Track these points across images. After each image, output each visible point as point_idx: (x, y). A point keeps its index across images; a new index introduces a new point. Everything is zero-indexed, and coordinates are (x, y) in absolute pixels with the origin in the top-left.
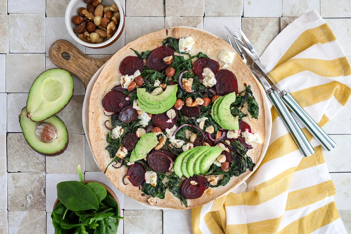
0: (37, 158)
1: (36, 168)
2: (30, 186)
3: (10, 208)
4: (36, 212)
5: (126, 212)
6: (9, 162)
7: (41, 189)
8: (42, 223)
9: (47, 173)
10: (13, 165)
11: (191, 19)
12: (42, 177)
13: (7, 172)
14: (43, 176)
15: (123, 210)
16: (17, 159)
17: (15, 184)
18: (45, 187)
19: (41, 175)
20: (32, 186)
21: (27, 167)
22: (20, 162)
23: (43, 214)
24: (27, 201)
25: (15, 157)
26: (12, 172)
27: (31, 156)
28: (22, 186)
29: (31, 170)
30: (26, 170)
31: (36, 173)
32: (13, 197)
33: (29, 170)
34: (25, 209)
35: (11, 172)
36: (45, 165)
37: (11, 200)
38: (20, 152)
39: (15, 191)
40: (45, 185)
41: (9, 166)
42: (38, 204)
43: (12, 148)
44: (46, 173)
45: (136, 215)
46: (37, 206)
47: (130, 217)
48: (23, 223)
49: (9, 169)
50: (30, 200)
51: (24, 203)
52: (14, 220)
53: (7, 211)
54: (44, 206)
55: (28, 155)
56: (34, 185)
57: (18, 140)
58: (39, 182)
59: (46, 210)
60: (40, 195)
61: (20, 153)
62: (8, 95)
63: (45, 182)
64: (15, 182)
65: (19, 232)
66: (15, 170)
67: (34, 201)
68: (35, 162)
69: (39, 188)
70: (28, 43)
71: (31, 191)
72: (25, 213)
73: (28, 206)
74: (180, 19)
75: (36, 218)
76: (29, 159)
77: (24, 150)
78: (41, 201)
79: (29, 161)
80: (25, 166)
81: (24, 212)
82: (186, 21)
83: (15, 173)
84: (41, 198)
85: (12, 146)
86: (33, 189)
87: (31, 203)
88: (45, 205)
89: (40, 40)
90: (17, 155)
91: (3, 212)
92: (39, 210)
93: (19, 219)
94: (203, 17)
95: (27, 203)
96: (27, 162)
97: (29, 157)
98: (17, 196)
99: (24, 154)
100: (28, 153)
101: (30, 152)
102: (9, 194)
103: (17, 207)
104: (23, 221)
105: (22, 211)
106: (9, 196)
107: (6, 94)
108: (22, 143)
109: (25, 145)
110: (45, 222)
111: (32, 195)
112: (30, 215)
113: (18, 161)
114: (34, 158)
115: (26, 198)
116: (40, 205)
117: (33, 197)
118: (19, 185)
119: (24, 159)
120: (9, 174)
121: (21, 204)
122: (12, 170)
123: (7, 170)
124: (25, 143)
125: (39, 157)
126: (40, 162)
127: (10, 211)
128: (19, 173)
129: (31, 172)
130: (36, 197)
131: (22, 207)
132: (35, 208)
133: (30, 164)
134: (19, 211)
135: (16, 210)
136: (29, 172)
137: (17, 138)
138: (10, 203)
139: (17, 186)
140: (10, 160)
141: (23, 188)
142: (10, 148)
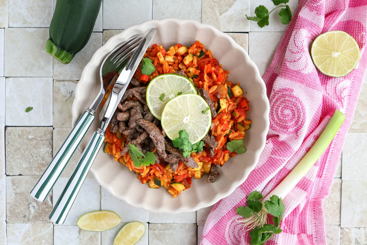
0: (42, 157)
1: (41, 170)
3: (9, 220)
4: (40, 224)
5: (151, 225)
6: (8, 163)
8: (48, 238)
10: (13, 166)
13: (5, 175)
15: (149, 223)
16: (17, 159)
17: (15, 189)
18: (52, 194)
21: (30, 169)
22: (21, 163)
23: (49, 226)
24: (30, 211)
25: (16, 157)
26: (11, 175)
27: (35, 155)
28: (24, 192)
29: (35, 172)
30: (28, 173)
32: (12, 206)
33: (32, 173)
34: (28, 221)
35: (10, 176)
37: (10, 210)
38: (22, 150)
39: (15, 198)
40: (52, 192)
41: (8, 168)
43: (12, 145)
45: (164, 230)
46: (42, 217)
47: (156, 232)
48: (25, 238)
49: (8, 171)
50: (34, 210)
51: (27, 214)
52: (14, 234)
53: (6, 223)
55: (31, 154)
57: (19, 136)
59: (53, 223)
61: (21, 152)
62: (7, 79)
64: (15, 187)
66: (15, 173)
67: (38, 211)
68: (40, 163)
70: (32, 15)
72: (28, 226)
73: (31, 216)
75: (41, 232)
76: (32, 160)
77: (27, 148)
78: (47, 211)
79: (33, 162)
80: (27, 168)
81: (27, 224)
83: (15, 177)
84: (47, 208)
85: (11, 143)
87: (34, 214)
89: (47, 12)
90: (17, 154)
91: (1, 224)
92: (45, 222)
93: (20, 232)
95: (30, 214)
96: (30, 163)
97: (32, 157)
98: (17, 205)
99: (27, 152)
100: (32, 152)
101: (34, 150)
102: (7, 202)
103: (18, 218)
104: (25, 236)
105: (24, 223)
106: (8, 205)
107: (5, 78)
108: (24, 139)
109: (28, 142)
110: (52, 237)
111: (36, 203)
112: (34, 228)
113: (19, 162)
114: (39, 158)
115: (28, 207)
116: (45, 216)
117: (37, 207)
118: (20, 191)
119: (26, 159)
120: (7, 177)
121: (22, 214)
122: (11, 173)
123: (5, 173)
124: (28, 139)
125: (44, 157)
126: (46, 163)
127: (9, 223)
128: (20, 176)
129: (35, 175)
130: (41, 207)
131: (24, 218)
132: (40, 220)
133: (34, 166)
134: (20, 223)
135: (16, 222)
136: (33, 175)
137: (18, 133)
138: (10, 214)
139: (18, 192)
140: (9, 160)
141: (25, 195)
142: (9, 145)
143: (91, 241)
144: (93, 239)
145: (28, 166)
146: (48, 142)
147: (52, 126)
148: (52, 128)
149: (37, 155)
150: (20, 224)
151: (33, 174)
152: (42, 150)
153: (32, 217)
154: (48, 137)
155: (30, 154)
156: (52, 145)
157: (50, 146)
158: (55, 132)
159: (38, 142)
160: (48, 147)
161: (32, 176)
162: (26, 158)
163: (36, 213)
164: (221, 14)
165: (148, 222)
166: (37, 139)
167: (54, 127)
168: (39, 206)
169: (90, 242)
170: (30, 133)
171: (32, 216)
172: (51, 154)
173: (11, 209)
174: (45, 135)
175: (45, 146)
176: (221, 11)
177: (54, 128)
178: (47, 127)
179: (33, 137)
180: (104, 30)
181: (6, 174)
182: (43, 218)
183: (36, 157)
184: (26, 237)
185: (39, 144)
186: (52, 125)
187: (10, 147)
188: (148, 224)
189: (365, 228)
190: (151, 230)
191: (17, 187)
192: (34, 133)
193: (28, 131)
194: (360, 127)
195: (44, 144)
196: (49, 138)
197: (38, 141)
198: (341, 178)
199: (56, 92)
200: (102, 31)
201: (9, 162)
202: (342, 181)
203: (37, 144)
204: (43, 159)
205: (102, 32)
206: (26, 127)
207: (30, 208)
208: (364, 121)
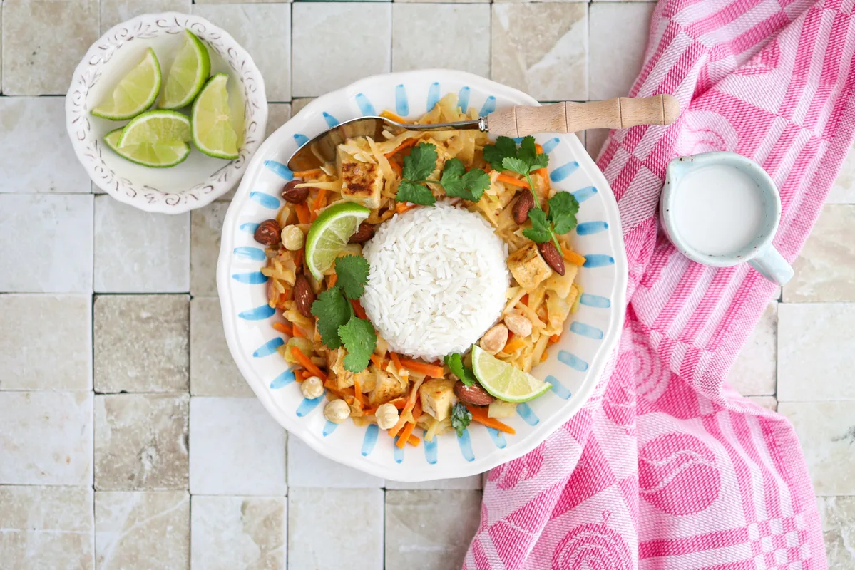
0: (168, 356)
1: (165, 383)
2: (152, 427)
3: (99, 484)
4: (164, 493)
5: (390, 494)
6: (98, 368)
7: (176, 436)
8: (180, 520)
9: (194, 395)
10: (108, 374)
11: (558, 11)
12: (179, 406)
13: (93, 393)
14: (183, 402)
15: (384, 489)
16: (118, 359)
18: (188, 431)
19: (177, 401)
20: (155, 428)
21: (143, 380)
22: (124, 368)
23: (181, 497)
24: (143, 466)
25: (114, 356)
26: (104, 392)
27: (154, 351)
28: (130, 427)
29: (152, 387)
30: (139, 388)
31: (167, 395)
32: (107, 456)
33: (147, 389)
34: (139, 486)
35: (103, 394)
36: (187, 375)
37: (102, 465)
38: (126, 342)
39: (112, 440)
40: (188, 426)
41: (98, 377)
42: (170, 473)
43: (106, 332)
44: (191, 396)
45: (416, 504)
46: (168, 478)
47: (401, 508)
48: (131, 521)
49: (99, 384)
50: (150, 464)
51: (136, 472)
52: (108, 513)
53: (93, 490)
54: (185, 478)
55: (146, 351)
56: (161, 426)
57: (122, 313)
58: (173, 417)
59: (189, 490)
60: (174, 450)
61: (126, 345)
62: (98, 198)
63: (188, 419)
64: (113, 418)
65: (121, 544)
66: (112, 388)
67: (159, 466)
68: (163, 369)
69: (174, 432)
71: (152, 442)
72: (137, 496)
73: (144, 477)
74: (529, 9)
75: (164, 508)
76: (147, 361)
77: (137, 338)
78: (177, 466)
79: (148, 366)
80: (137, 378)
81: (136, 492)
82: (545, 15)
83: (113, 396)
84: (178, 459)
85: (105, 328)
86: (157, 436)
87: (151, 471)
88: (187, 475)
90: (117, 350)
91: (82, 493)
92: (173, 489)
93: (122, 510)
94: (587, 5)
95: (142, 471)
96: (143, 367)
97: (148, 356)
98: (116, 453)
99: (137, 346)
100: (147, 345)
101: (152, 342)
102: (96, 447)
103: (117, 480)
104: (132, 517)
105: (129, 490)
106: (98, 454)
107: (93, 196)
108: (131, 320)
109: (139, 325)
110: (188, 520)
111: (154, 450)
112: (150, 500)
113: (120, 365)
114: (160, 357)
115: (139, 457)
116: (174, 476)
117: (158, 457)
118: (122, 425)
119: (136, 360)
120: (97, 396)
121: (127, 473)
122: (105, 388)
123: (91, 388)
124: (139, 319)
125: (172, 356)
126: (175, 367)
127: (100, 490)
128: (122, 395)
129: (152, 392)
130: (165, 457)
131: (130, 481)
132: (162, 485)
133: (151, 373)
134: (123, 490)
135: (113, 489)
136: (148, 393)
137: (120, 307)
138: (101, 471)
139: (118, 427)
140: (101, 362)
141: (133, 433)
142: (101, 331)
143: (266, 526)
144: (271, 523)
145: (138, 374)
146: (179, 326)
147: (188, 293)
148: (188, 297)
149: (157, 351)
150: (122, 492)
151: (150, 390)
152: (168, 341)
153: (147, 479)
154: (180, 315)
155: (143, 349)
156: (189, 332)
157: (185, 334)
158: (194, 304)
159: (160, 325)
160: (180, 335)
161: (146, 394)
162: (134, 358)
163: (154, 470)
164: (529, 66)
165: (383, 486)
166: (157, 319)
167: (192, 294)
168: (161, 456)
169: (265, 529)
170: (143, 306)
171: (148, 475)
172: (185, 349)
173: (104, 462)
174: (174, 311)
175: (174, 333)
176: (529, 61)
177: (192, 298)
178: (177, 296)
179: (149, 315)
180: (293, 98)
181: (93, 390)
182: (168, 480)
183: (156, 356)
184: (134, 520)
185: (161, 329)
186: (187, 290)
187: (103, 336)
188: (382, 492)
189: (825, 498)
190: (389, 503)
191: (116, 417)
192: (154, 307)
193: (140, 303)
194: (812, 292)
195: (171, 330)
196: (182, 317)
197: (161, 323)
198: (775, 395)
199: (196, 224)
200: (289, 100)
201: (100, 366)
202: (778, 402)
203: (157, 329)
204: (169, 359)
205: (291, 103)
206: (136, 296)
207: (143, 461)
208: (820, 280)
